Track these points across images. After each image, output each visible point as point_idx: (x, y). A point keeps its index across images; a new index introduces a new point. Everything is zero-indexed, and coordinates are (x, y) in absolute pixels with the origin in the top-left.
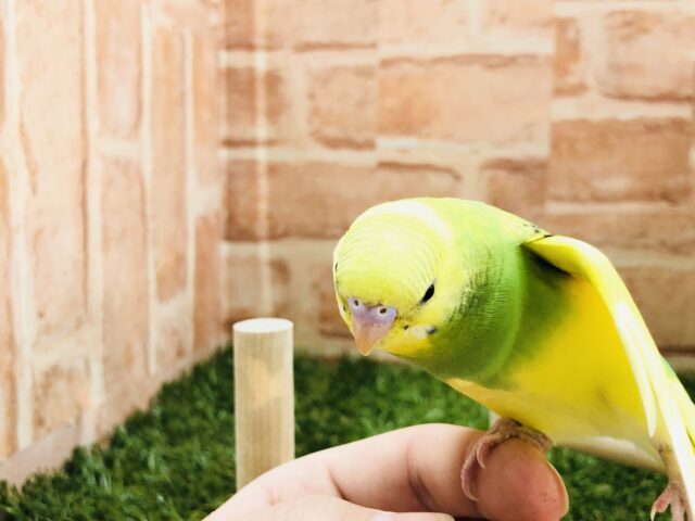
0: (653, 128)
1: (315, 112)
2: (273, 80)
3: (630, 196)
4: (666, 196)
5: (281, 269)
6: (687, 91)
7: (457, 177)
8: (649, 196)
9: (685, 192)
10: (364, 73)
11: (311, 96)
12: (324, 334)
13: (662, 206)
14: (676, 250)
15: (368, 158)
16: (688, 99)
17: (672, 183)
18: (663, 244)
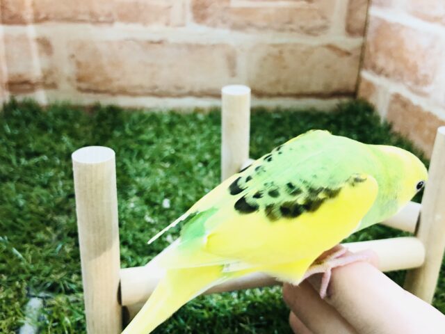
5: (45, 45)
12: (80, 89)
14: (309, 32)
18: (302, 28)
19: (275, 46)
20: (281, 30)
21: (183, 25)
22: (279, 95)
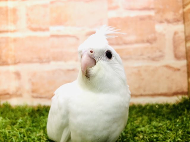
0: (142, 19)
1: (29, 20)
2: (14, 11)
3: (137, 42)
4: (148, 41)
5: (18, 75)
6: (152, 6)
7: (78, 39)
8: (143, 42)
9: (155, 40)
10: (45, 6)
11: (27, 15)
13: (147, 45)
14: (153, 59)
15: (47, 34)
16: (153, 9)
17: (150, 37)
18: (149, 57)
20: (138, 59)
22: (142, 95)
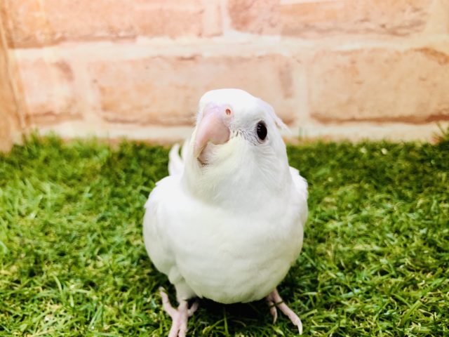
5: (65, 69)
12: (107, 120)
19: (345, 53)
21: (219, 34)
